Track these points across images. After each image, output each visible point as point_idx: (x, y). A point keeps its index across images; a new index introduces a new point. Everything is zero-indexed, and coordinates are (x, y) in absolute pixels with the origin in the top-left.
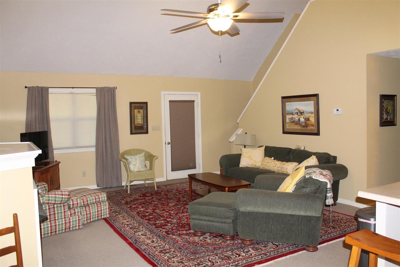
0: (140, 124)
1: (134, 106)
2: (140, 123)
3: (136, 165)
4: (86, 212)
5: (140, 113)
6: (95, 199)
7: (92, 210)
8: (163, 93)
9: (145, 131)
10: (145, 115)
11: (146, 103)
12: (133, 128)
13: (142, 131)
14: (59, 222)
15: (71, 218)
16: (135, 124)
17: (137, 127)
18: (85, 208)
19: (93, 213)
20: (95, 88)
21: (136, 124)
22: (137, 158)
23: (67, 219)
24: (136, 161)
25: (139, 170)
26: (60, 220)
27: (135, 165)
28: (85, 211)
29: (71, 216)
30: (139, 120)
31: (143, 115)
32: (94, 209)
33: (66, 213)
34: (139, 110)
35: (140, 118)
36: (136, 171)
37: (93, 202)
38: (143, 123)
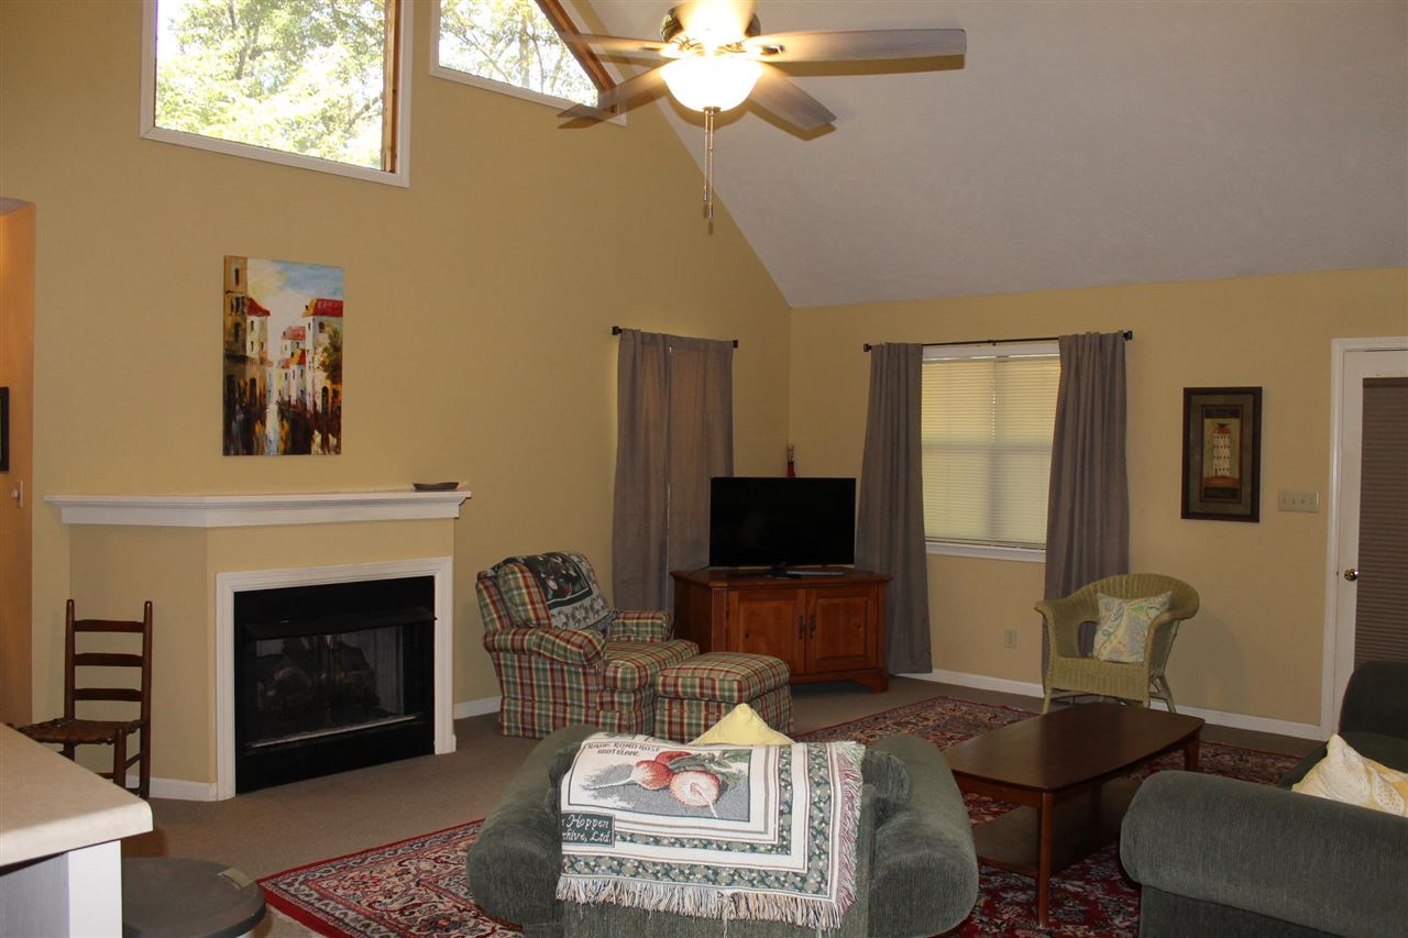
0: (1224, 477)
1: (1204, 406)
2: (1227, 474)
3: (1112, 637)
4: (670, 716)
5: (1227, 432)
6: (701, 687)
7: (689, 718)
8: (1338, 346)
9: (1244, 509)
10: (1248, 441)
11: (1256, 393)
12: (1195, 496)
13: (1232, 509)
14: (572, 713)
15: (601, 713)
16: (1205, 475)
17: (1212, 489)
18: (670, 703)
19: (690, 725)
20: (1056, 339)
21: (1208, 479)
22: (1126, 608)
23: (592, 712)
24: (1118, 622)
25: (1114, 659)
26: (576, 710)
27: (1110, 634)
28: (666, 713)
29: (602, 709)
30: (1222, 461)
31: (1238, 440)
32: (694, 715)
33: (591, 696)
34: (1222, 421)
35: (1226, 452)
36: (1103, 658)
37: (694, 694)
38: (1237, 476)
